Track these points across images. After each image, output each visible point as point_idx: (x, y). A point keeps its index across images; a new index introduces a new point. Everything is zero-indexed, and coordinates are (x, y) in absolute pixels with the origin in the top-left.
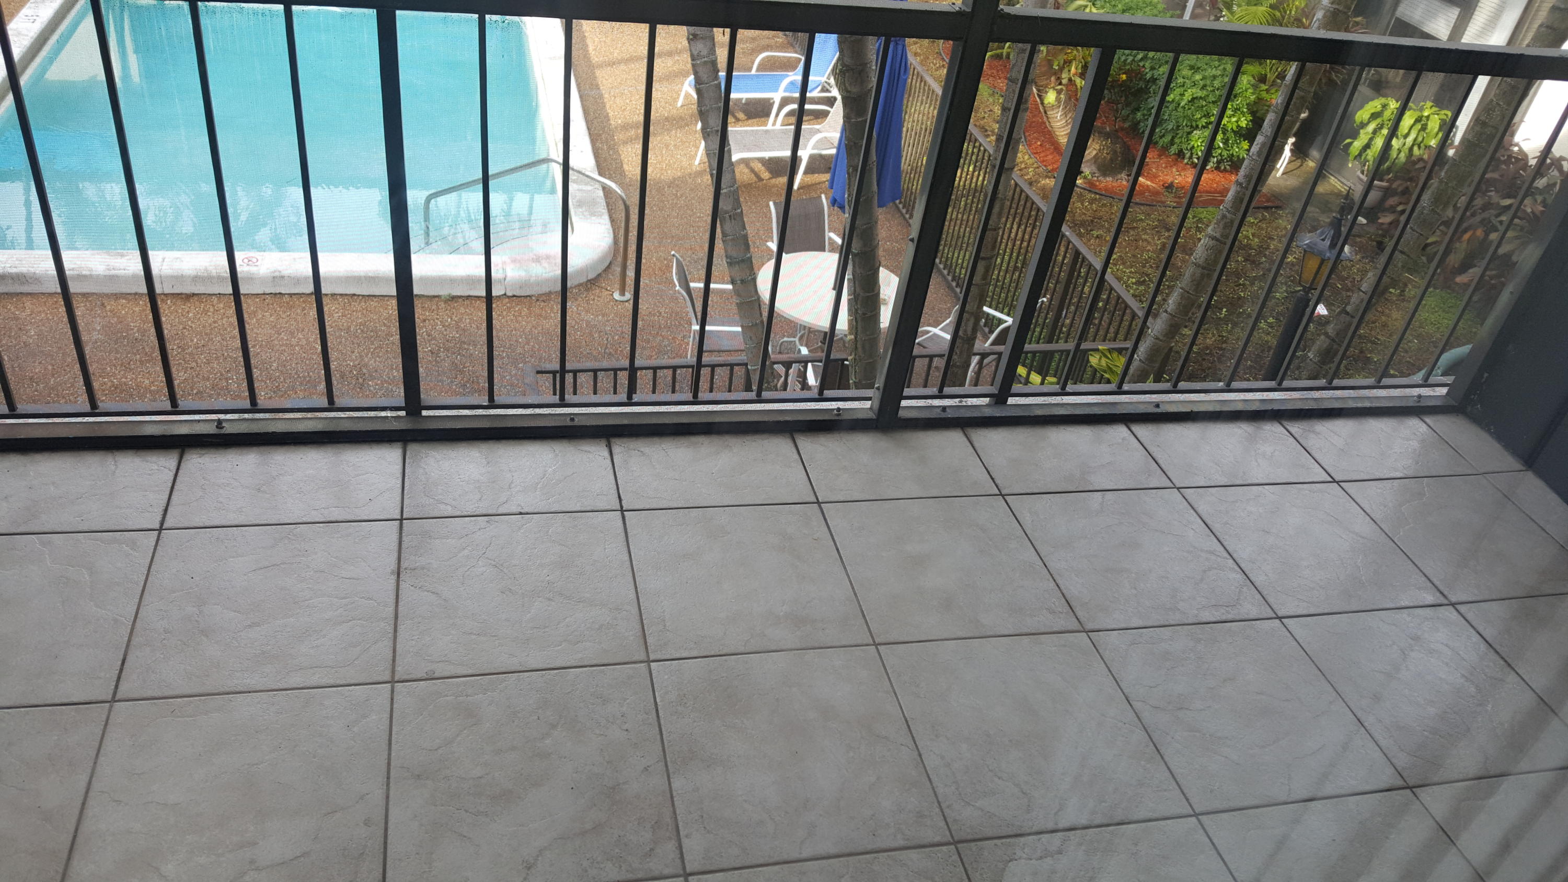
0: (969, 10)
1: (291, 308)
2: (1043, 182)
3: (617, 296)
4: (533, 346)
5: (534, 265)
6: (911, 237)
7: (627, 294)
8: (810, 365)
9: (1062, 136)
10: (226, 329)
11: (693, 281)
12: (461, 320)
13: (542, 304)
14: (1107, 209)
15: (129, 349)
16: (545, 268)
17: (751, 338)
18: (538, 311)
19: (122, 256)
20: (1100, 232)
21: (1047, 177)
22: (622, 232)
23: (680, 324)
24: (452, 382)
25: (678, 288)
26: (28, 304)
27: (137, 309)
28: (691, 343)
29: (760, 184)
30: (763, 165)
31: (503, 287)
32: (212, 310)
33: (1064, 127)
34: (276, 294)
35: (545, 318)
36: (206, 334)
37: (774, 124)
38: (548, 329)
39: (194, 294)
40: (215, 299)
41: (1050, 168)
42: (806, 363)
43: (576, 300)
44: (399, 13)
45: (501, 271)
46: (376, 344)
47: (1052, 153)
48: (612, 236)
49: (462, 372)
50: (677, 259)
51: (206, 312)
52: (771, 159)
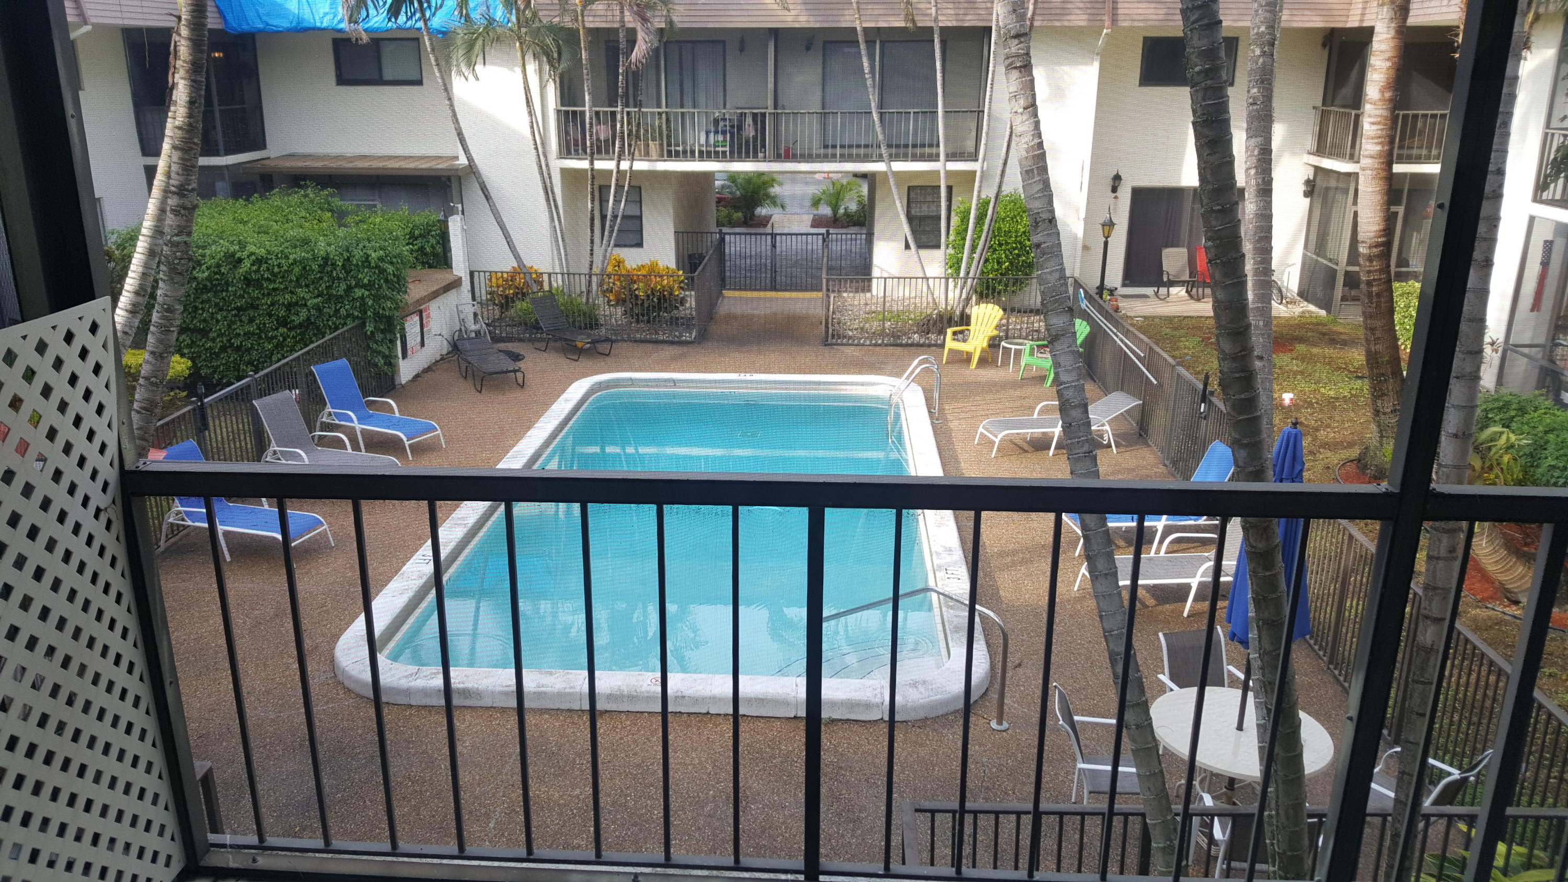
0: (1397, 491)
1: (688, 726)
2: (1473, 612)
3: (994, 724)
4: (908, 775)
5: (911, 690)
6: (1349, 715)
7: (1004, 722)
8: (1216, 818)
9: (1490, 564)
10: (630, 746)
11: (1077, 715)
12: (839, 743)
13: (918, 730)
14: (1558, 643)
15: (545, 762)
16: (921, 693)
17: (1149, 789)
18: (914, 738)
19: (551, 674)
20: (1553, 670)
21: (1478, 607)
22: (999, 658)
23: (1064, 759)
24: (828, 810)
25: (1061, 722)
26: (468, 717)
27: (557, 724)
28: (1076, 780)
29: (1145, 610)
30: (1148, 592)
31: (880, 712)
32: (620, 726)
33: (1490, 555)
34: (676, 713)
35: (921, 745)
36: (613, 750)
37: (1158, 551)
38: (924, 758)
39: (606, 711)
40: (624, 717)
41: (1479, 597)
42: (1213, 816)
43: (952, 727)
44: (828, 511)
45: (879, 696)
46: (761, 766)
47: (1479, 581)
48: (989, 663)
49: (838, 799)
50: (1060, 691)
51: (615, 728)
52: (1155, 586)
